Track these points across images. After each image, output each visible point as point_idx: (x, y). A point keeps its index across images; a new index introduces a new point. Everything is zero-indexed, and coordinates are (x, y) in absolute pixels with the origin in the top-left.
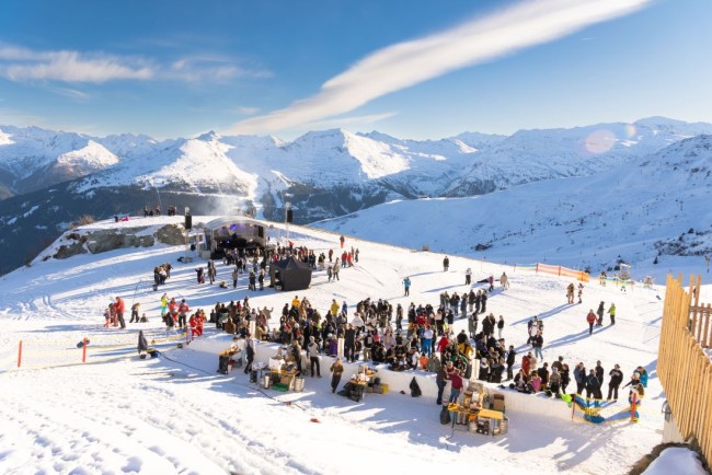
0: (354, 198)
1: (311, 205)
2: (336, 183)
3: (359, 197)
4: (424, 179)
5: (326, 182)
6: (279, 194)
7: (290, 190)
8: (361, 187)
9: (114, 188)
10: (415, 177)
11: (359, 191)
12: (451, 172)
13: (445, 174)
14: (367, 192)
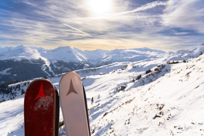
0: (75, 65)
1: (64, 67)
2: (70, 61)
3: (77, 65)
4: (92, 61)
5: (67, 61)
6: (54, 64)
7: (58, 63)
8: (77, 62)
9: (5, 60)
10: (90, 60)
11: (76, 64)
12: (99, 59)
13: (97, 60)
14: (79, 64)
